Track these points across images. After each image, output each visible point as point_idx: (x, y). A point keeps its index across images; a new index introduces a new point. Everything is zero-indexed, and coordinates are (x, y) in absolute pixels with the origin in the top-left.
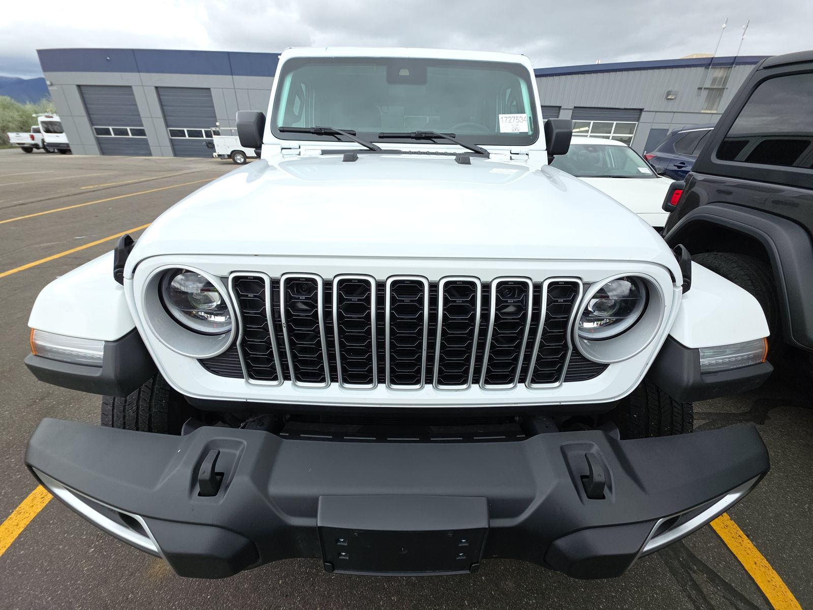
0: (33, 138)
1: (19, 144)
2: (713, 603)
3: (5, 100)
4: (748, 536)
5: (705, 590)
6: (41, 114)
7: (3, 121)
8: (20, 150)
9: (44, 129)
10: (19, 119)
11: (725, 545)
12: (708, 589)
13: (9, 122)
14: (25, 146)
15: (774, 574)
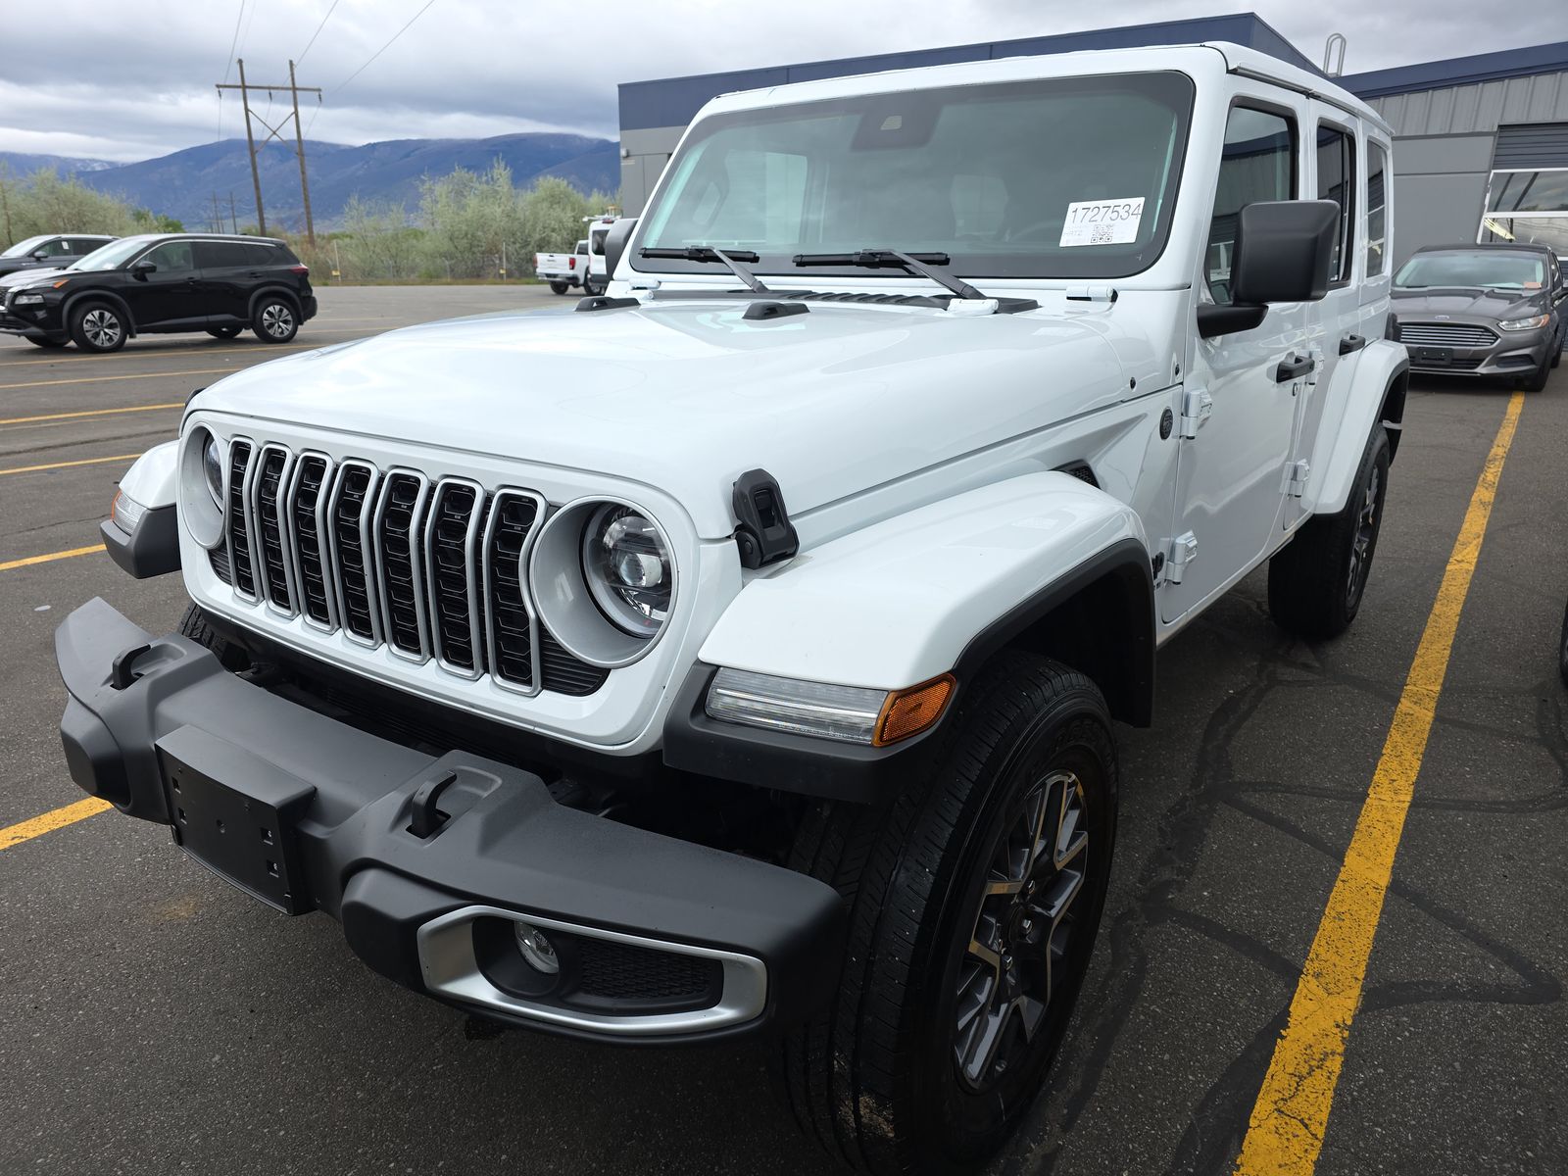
0: (573, 263)
1: (548, 275)
3: (558, 186)
6: (597, 217)
7: (544, 228)
8: (548, 288)
9: (595, 247)
10: (571, 225)
13: (553, 230)
14: (557, 279)
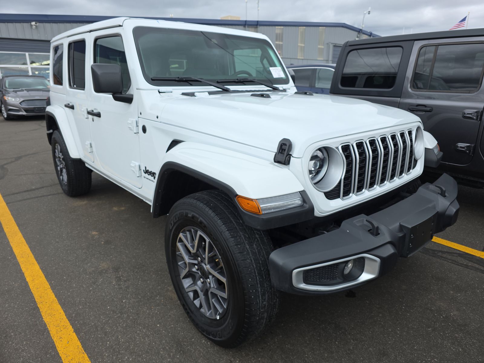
2: (449, 258)
4: (437, 237)
5: (444, 256)
11: (435, 242)
12: (444, 255)
15: (453, 243)
